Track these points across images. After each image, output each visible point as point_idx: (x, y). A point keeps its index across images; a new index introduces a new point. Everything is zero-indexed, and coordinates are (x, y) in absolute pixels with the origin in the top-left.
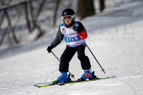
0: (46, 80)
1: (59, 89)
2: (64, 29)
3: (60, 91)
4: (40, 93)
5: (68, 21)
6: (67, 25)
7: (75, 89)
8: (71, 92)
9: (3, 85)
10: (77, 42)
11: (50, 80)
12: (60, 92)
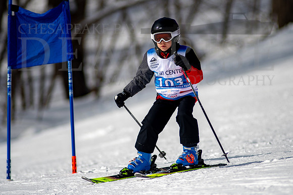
0: (208, 152)
1: (234, 172)
2: (154, 60)
3: (235, 176)
4: (195, 180)
5: (164, 43)
6: (163, 51)
7: (267, 172)
8: (258, 179)
9: (119, 165)
10: (180, 90)
11: (216, 154)
12: (236, 178)
